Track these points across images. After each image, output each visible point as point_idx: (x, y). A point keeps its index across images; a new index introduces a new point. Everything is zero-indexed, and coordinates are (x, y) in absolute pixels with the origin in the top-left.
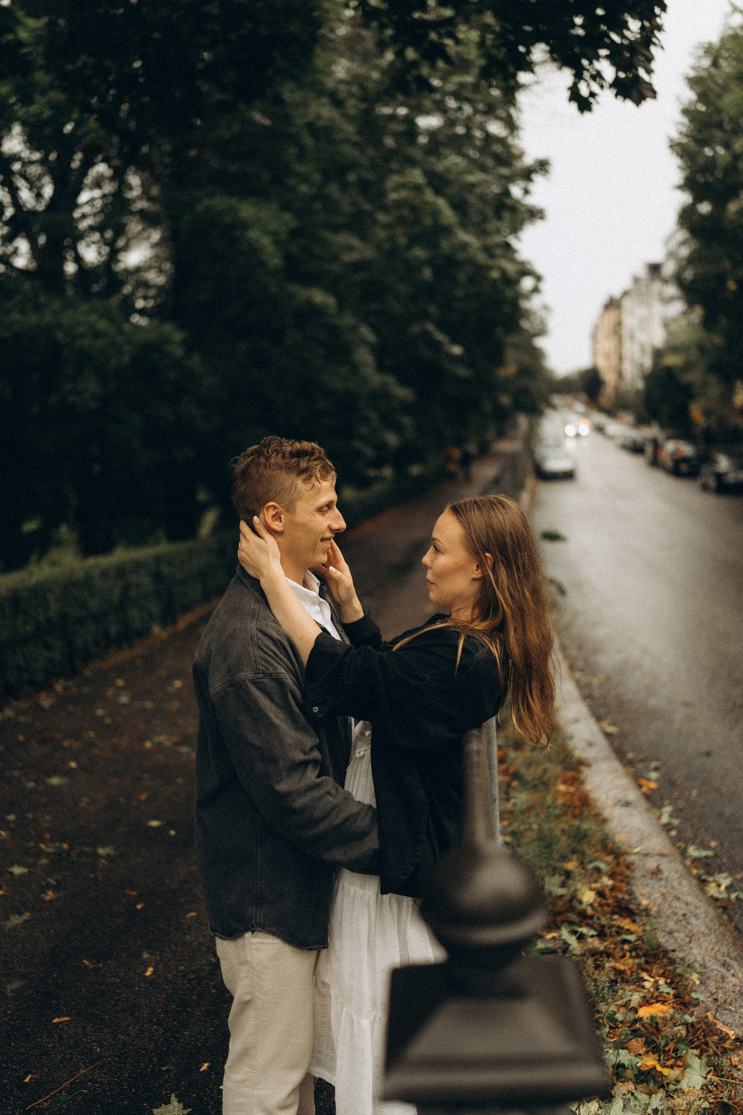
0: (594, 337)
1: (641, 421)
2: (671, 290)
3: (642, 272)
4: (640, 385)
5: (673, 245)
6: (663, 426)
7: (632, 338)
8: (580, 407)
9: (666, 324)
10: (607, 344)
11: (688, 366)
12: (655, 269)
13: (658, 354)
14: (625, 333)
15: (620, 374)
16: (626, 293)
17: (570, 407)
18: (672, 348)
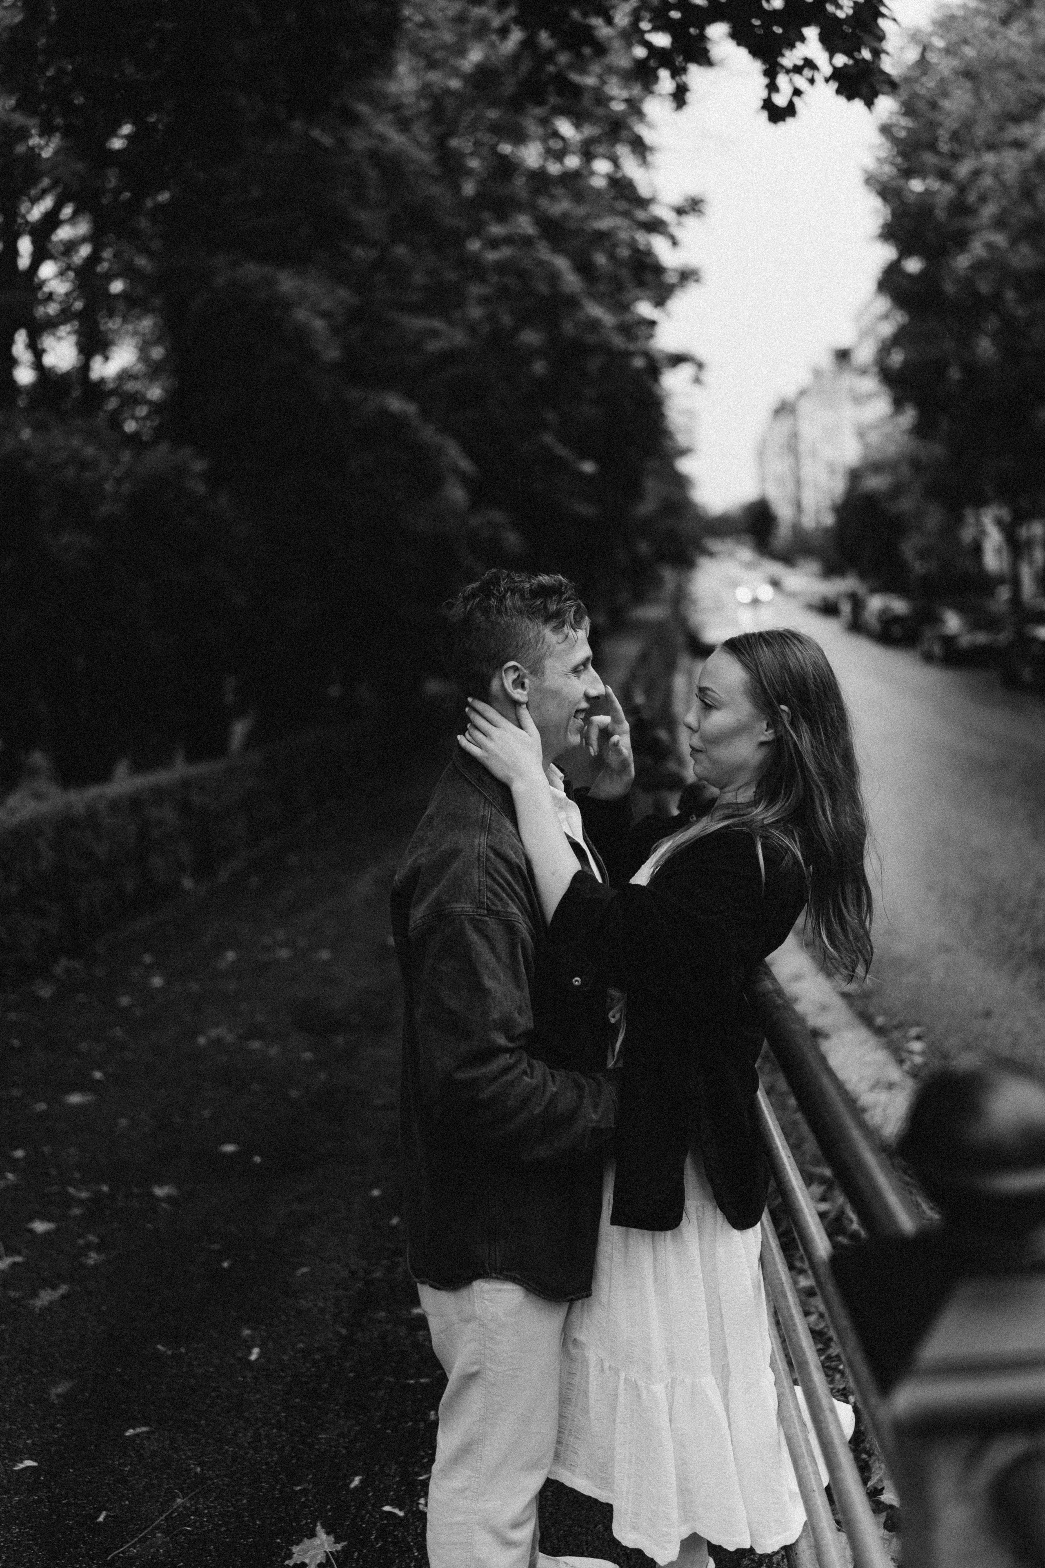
0: (761, 455)
1: (830, 571)
2: (870, 384)
3: (826, 361)
4: (829, 520)
5: (866, 321)
6: (863, 575)
7: (814, 454)
8: (746, 554)
9: (861, 434)
10: (780, 466)
11: (896, 491)
12: (843, 356)
13: (855, 476)
14: (803, 447)
15: (798, 506)
16: (803, 393)
17: (731, 555)
18: (875, 467)
